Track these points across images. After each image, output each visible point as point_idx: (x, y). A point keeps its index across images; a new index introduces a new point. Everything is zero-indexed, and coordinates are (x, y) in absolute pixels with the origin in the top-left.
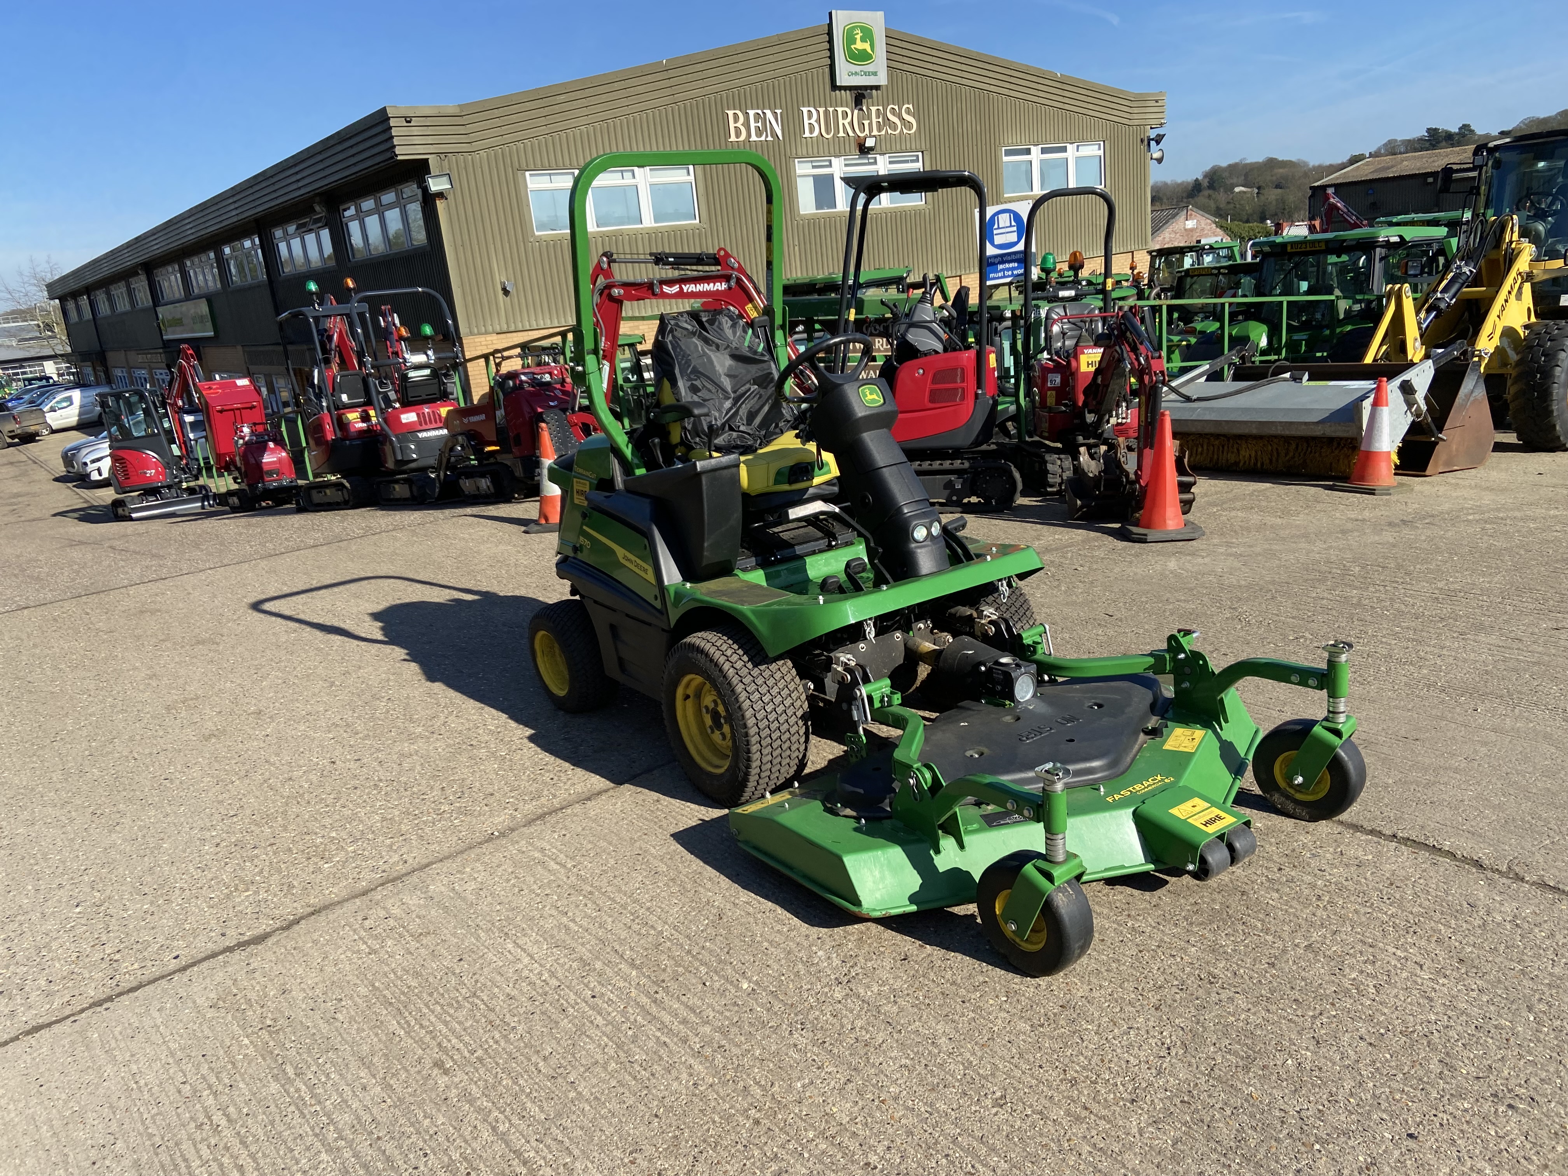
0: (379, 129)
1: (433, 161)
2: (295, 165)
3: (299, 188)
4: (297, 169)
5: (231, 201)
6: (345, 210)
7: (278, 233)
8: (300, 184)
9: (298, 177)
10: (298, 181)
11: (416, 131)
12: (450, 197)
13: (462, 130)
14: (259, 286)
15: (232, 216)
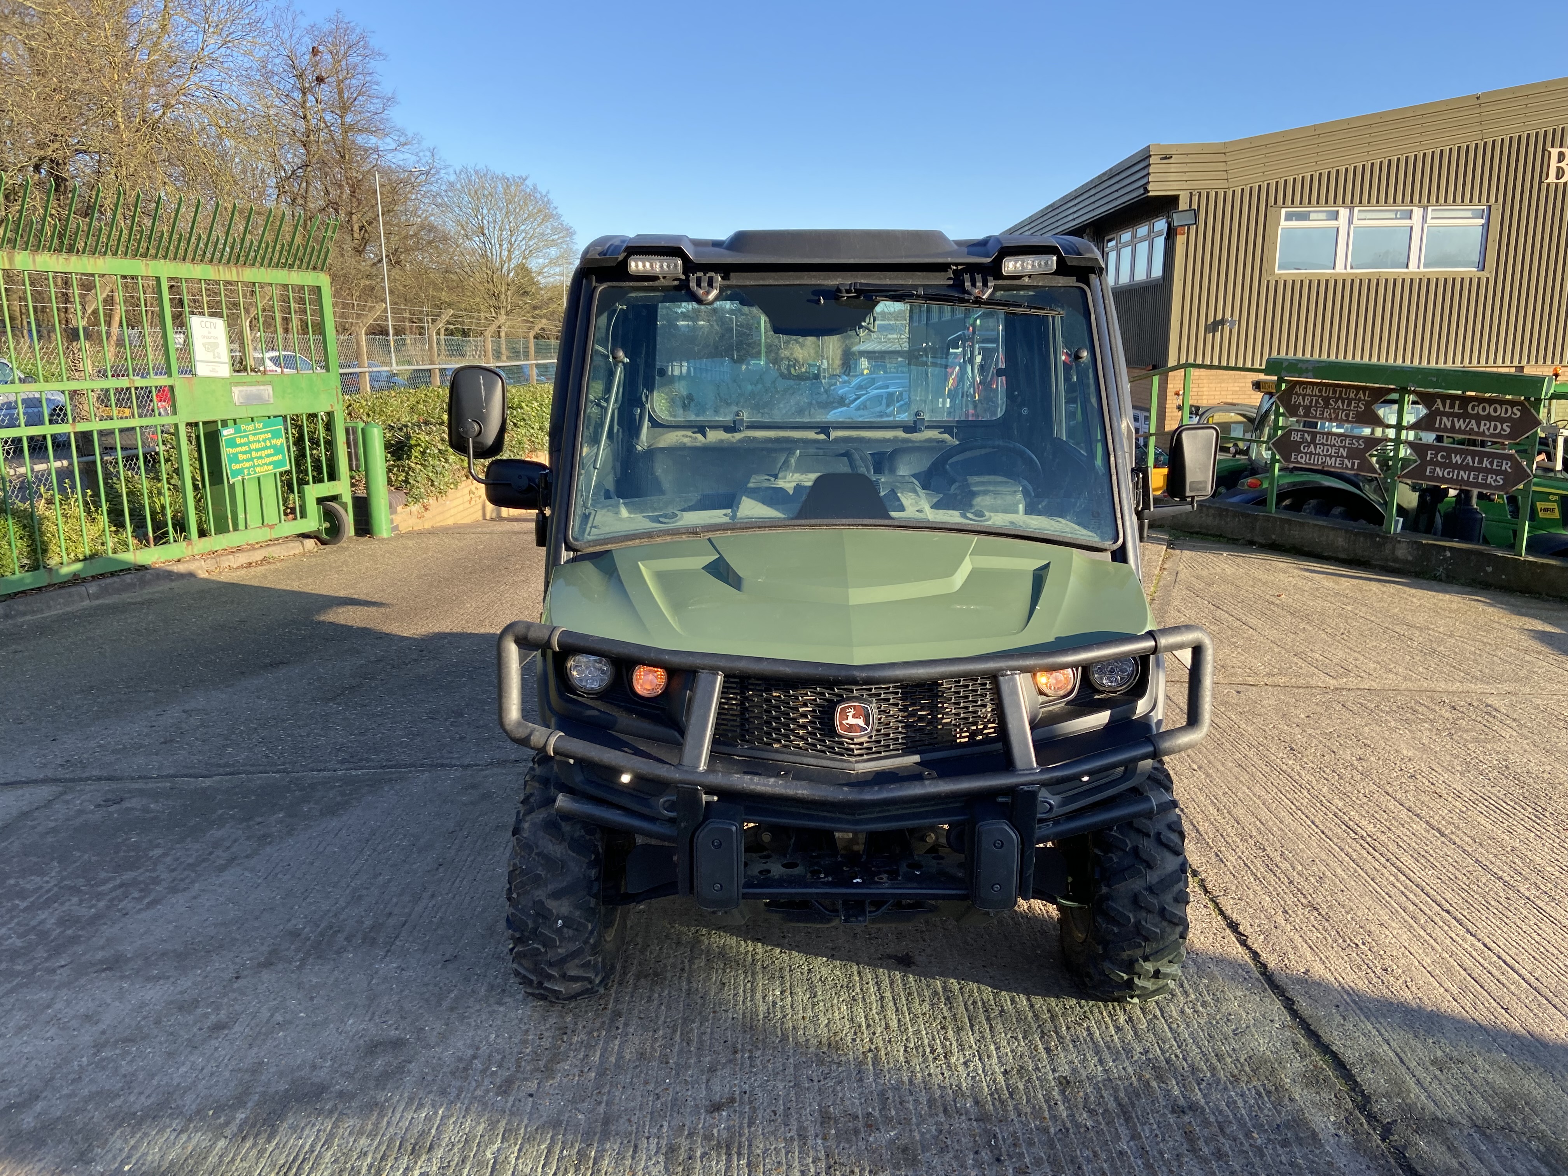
0: (1142, 165)
1: (1183, 197)
2: (1076, 197)
6: (1110, 240)
11: (1175, 168)
13: (1222, 166)
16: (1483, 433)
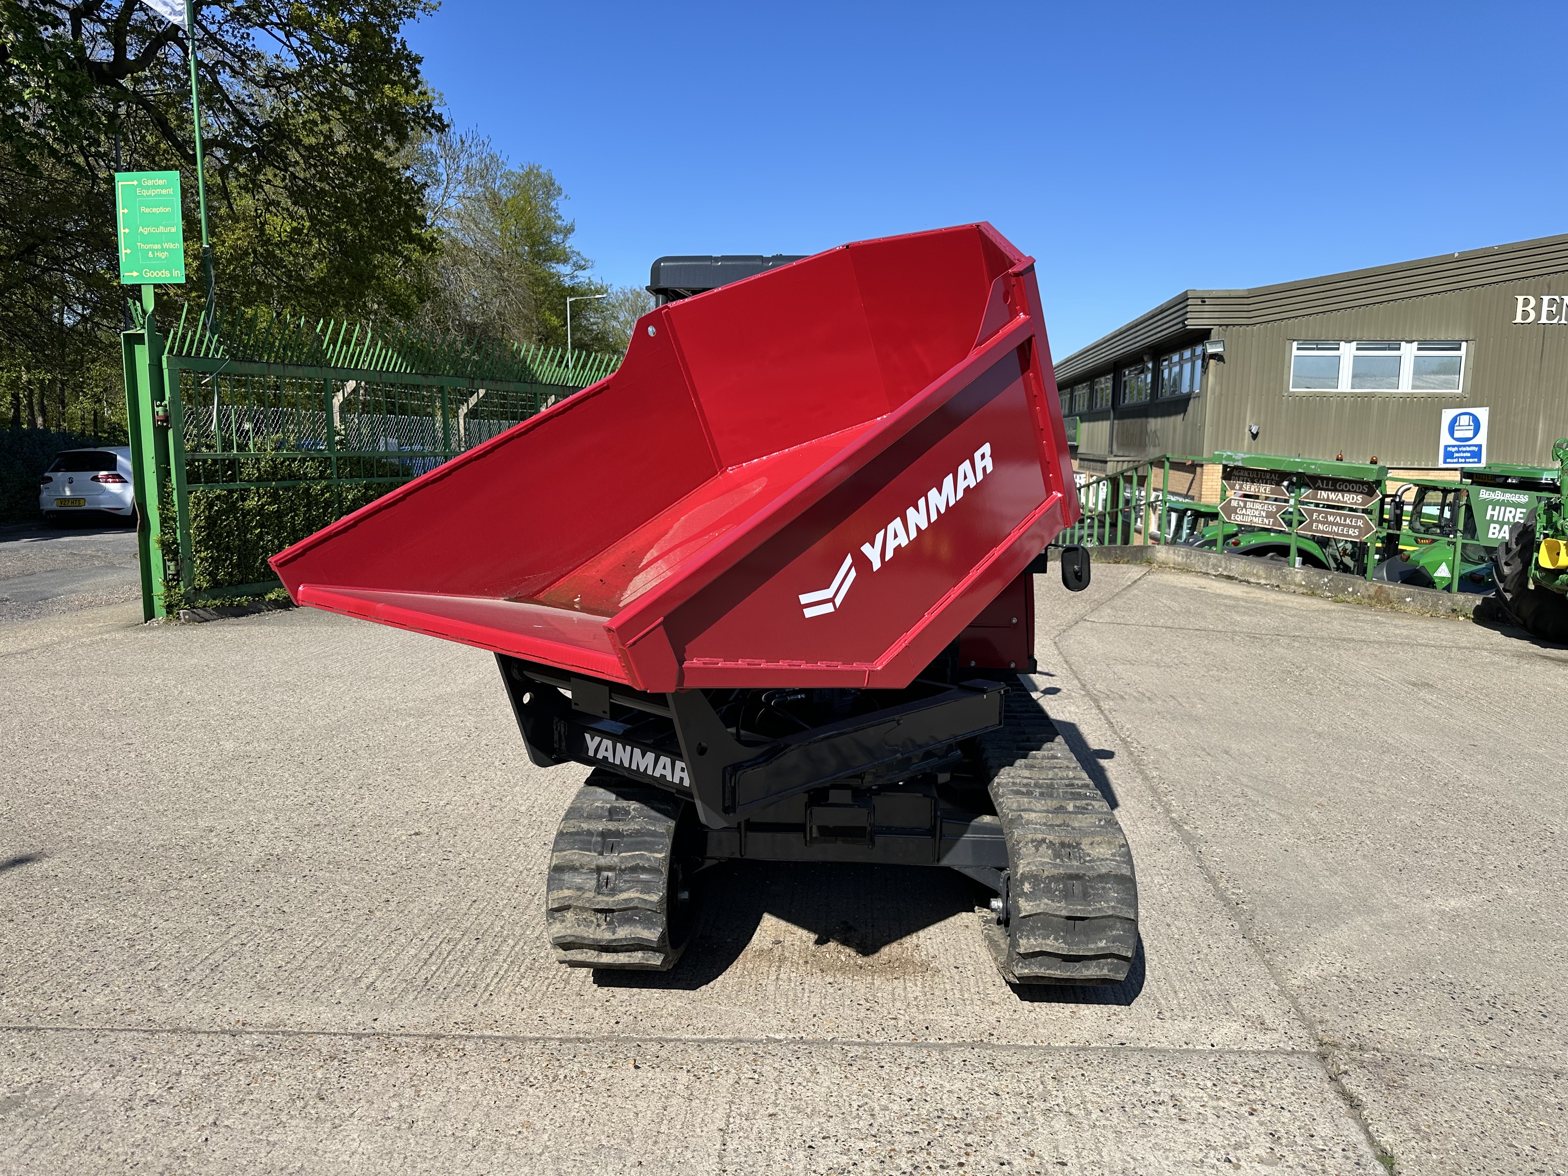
0: (1182, 305)
1: (1215, 331)
2: (1137, 326)
4: (1137, 329)
6: (1164, 360)
7: (1126, 374)
8: (1137, 340)
11: (1206, 308)
13: (1247, 308)
14: (1107, 411)
16: (1346, 502)
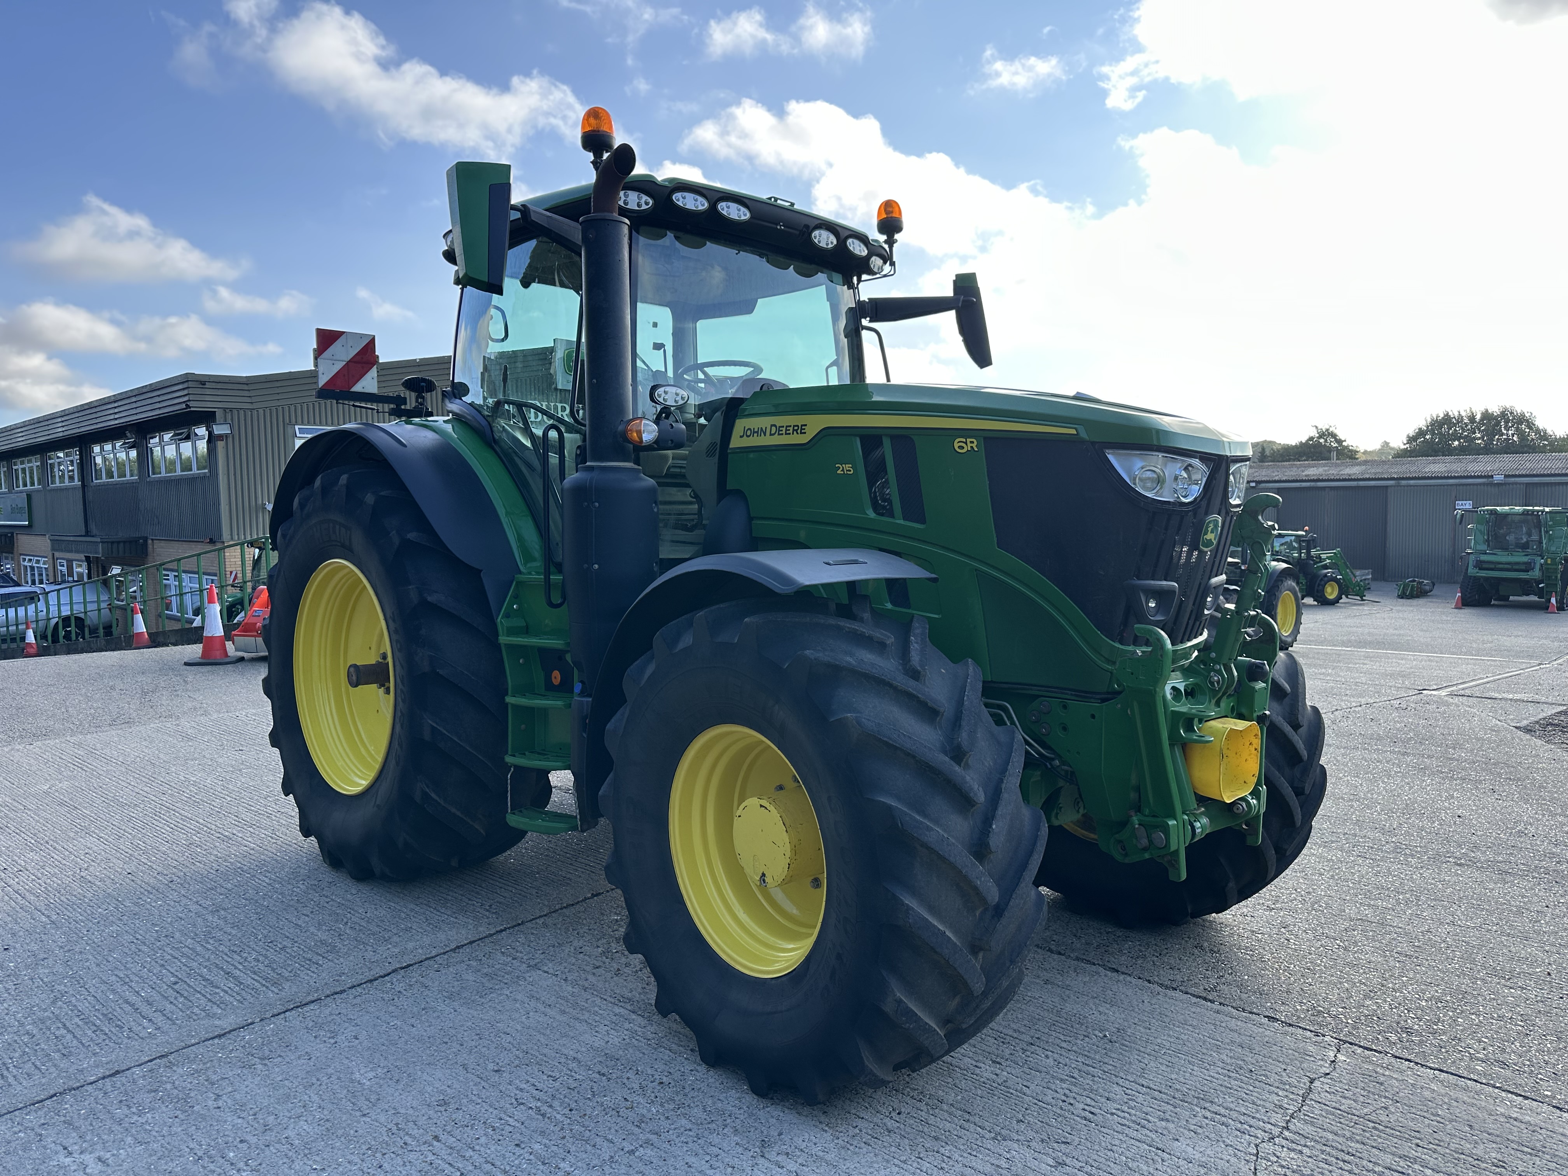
0: (180, 387)
1: (219, 415)
2: (115, 402)
3: (116, 419)
4: (116, 405)
5: (59, 420)
6: (152, 438)
7: (97, 449)
8: (117, 416)
9: (116, 410)
10: (116, 413)
11: (208, 392)
12: (230, 440)
13: (246, 394)
14: (74, 488)
15: (59, 431)
